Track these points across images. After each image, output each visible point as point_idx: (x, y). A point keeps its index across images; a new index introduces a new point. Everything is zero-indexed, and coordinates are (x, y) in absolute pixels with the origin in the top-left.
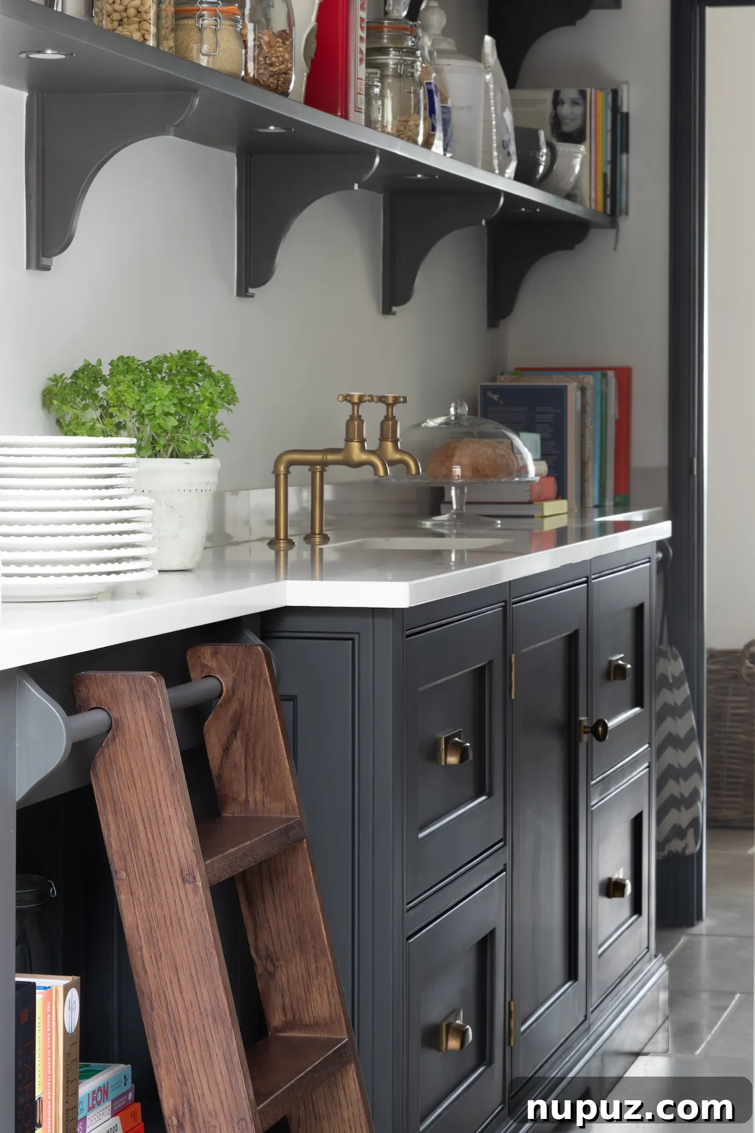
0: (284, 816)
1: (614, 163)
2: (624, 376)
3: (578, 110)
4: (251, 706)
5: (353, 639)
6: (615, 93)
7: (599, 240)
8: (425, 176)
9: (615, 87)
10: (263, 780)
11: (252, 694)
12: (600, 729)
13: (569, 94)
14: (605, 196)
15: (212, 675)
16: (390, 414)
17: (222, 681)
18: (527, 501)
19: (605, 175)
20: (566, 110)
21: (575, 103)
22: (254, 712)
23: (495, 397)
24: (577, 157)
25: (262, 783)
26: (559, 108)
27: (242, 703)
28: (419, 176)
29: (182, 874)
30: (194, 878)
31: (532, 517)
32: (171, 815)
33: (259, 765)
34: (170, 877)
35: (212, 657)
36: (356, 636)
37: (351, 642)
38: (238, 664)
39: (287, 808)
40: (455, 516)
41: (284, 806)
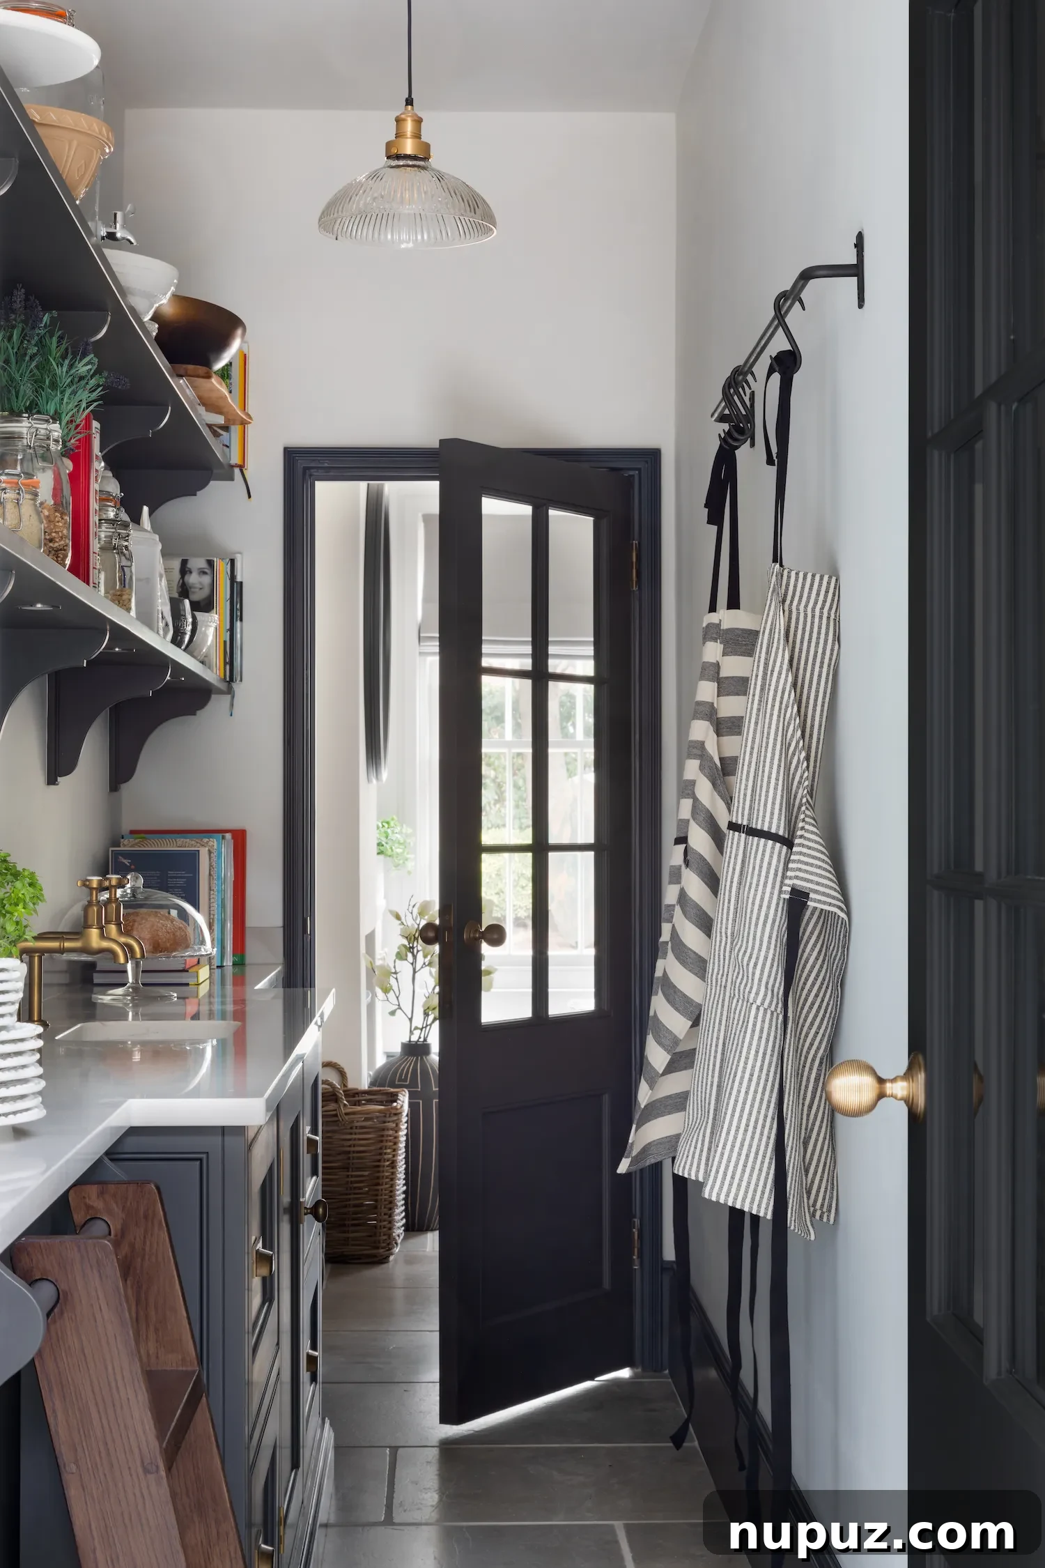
0: (181, 1368)
1: (232, 630)
2: (240, 838)
3: (206, 580)
4: (144, 1249)
5: (201, 1160)
6: (232, 562)
7: (218, 704)
8: (123, 650)
9: (232, 558)
10: (156, 1330)
11: (145, 1237)
12: (321, 1210)
13: (197, 563)
14: (225, 663)
15: (98, 1216)
16: (113, 896)
17: (109, 1223)
18: (181, 969)
19: (225, 642)
20: (193, 579)
21: (203, 572)
22: (147, 1257)
23: (126, 862)
24: (211, 626)
25: (156, 1334)
26: (186, 578)
27: (132, 1246)
28: (117, 649)
29: (142, 1462)
30: (157, 1467)
31: (187, 985)
32: (130, 1398)
33: (152, 1313)
34: (129, 1468)
35: (98, 1196)
36: (204, 1156)
37: (198, 1163)
38: (129, 1203)
39: (183, 1360)
40: (131, 990)
41: (180, 1357)
